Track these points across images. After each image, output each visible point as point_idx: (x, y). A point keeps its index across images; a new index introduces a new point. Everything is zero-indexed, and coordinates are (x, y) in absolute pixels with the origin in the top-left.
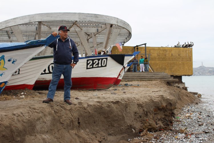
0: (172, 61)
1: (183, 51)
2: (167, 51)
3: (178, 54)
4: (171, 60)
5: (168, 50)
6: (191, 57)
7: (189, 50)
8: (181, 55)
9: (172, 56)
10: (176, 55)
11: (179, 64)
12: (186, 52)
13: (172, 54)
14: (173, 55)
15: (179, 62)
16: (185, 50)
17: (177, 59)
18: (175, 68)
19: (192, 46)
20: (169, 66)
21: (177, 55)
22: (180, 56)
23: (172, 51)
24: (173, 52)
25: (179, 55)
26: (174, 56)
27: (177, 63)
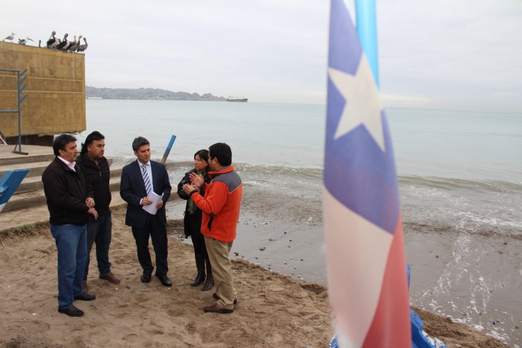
0: (34, 89)
1: (62, 63)
2: (17, 57)
3: (50, 70)
4: (30, 86)
5: (20, 55)
6: (81, 79)
7: (76, 60)
8: (57, 74)
9: (33, 74)
10: (43, 73)
11: (52, 98)
12: (69, 64)
13: (31, 68)
14: (36, 70)
15: (52, 94)
16: (68, 58)
17: (45, 84)
18: (42, 111)
19: (83, 50)
20: (24, 106)
21: (47, 72)
22: (55, 77)
23: (31, 58)
24: (35, 62)
25: (52, 73)
26: (38, 76)
27: (48, 96)
